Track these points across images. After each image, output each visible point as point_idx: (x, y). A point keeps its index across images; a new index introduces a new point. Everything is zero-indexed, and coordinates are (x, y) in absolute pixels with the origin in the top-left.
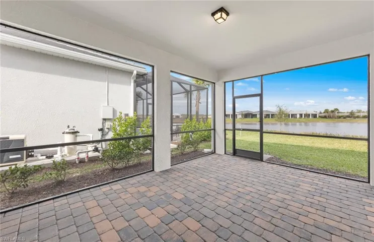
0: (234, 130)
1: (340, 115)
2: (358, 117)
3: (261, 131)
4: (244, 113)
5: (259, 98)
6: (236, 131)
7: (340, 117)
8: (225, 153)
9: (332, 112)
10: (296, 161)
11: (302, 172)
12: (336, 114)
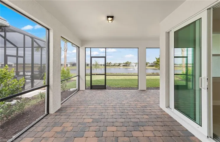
0: (91, 75)
1: (112, 65)
2: (116, 66)
3: (105, 75)
4: (72, 63)
5: (104, 58)
6: (92, 75)
7: (112, 66)
8: (86, 89)
9: (109, 63)
10: (116, 87)
11: (122, 90)
12: (111, 65)
